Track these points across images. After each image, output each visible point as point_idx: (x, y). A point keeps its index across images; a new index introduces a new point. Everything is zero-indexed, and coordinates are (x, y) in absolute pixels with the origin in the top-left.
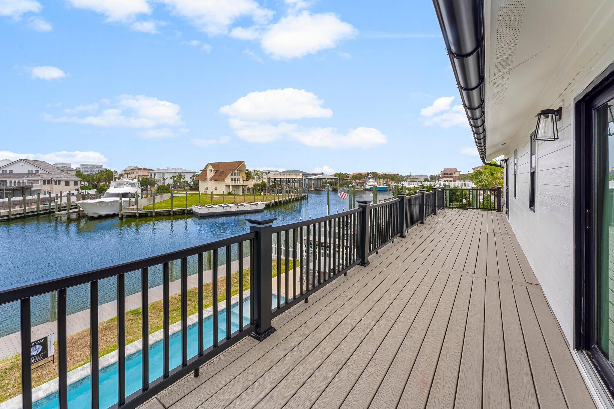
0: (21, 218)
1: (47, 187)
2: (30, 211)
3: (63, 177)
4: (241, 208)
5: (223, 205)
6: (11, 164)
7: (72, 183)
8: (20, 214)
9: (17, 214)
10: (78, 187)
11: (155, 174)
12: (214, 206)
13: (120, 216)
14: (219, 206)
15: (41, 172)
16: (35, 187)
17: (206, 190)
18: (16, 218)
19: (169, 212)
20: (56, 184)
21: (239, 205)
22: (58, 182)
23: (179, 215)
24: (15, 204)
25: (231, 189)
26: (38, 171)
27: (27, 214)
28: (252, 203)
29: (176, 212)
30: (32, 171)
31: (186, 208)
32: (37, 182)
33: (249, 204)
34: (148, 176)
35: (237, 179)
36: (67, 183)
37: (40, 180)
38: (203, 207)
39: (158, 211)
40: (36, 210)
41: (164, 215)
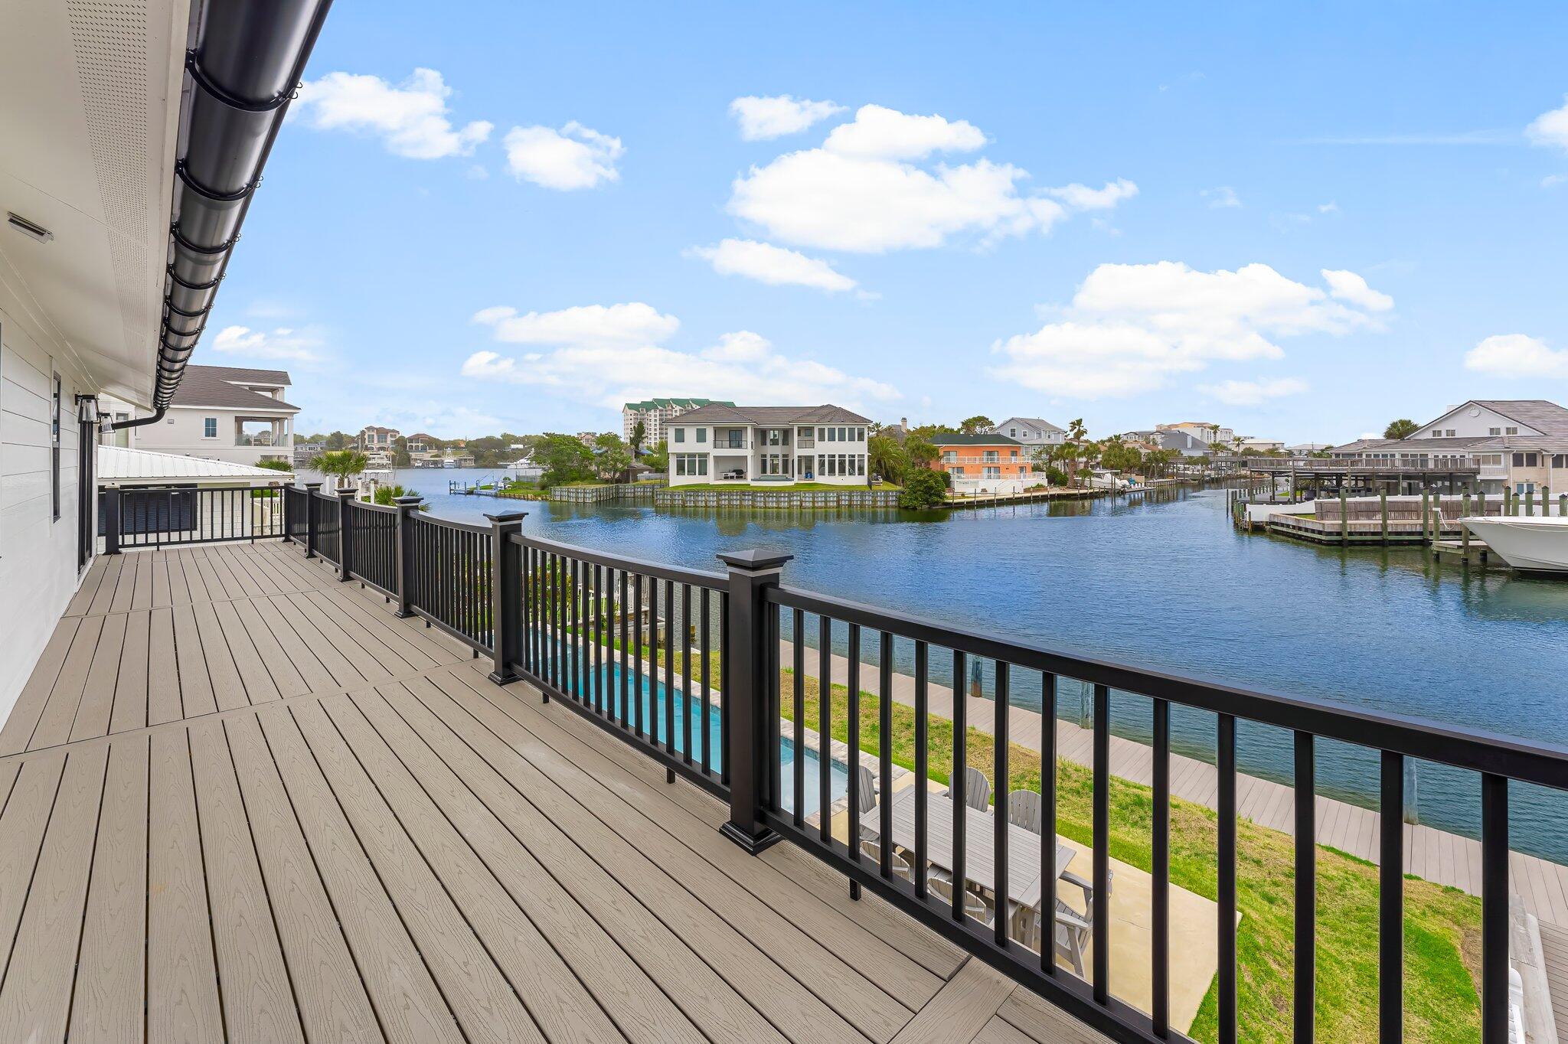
0: (1374, 543)
1: (1526, 474)
6: (1459, 411)
8: (1373, 534)
9: (1366, 533)
15: (1522, 431)
16: (1487, 473)
18: (1364, 543)
26: (1515, 430)
30: (1498, 431)
32: (1496, 460)
37: (1502, 454)
40: (1419, 529)
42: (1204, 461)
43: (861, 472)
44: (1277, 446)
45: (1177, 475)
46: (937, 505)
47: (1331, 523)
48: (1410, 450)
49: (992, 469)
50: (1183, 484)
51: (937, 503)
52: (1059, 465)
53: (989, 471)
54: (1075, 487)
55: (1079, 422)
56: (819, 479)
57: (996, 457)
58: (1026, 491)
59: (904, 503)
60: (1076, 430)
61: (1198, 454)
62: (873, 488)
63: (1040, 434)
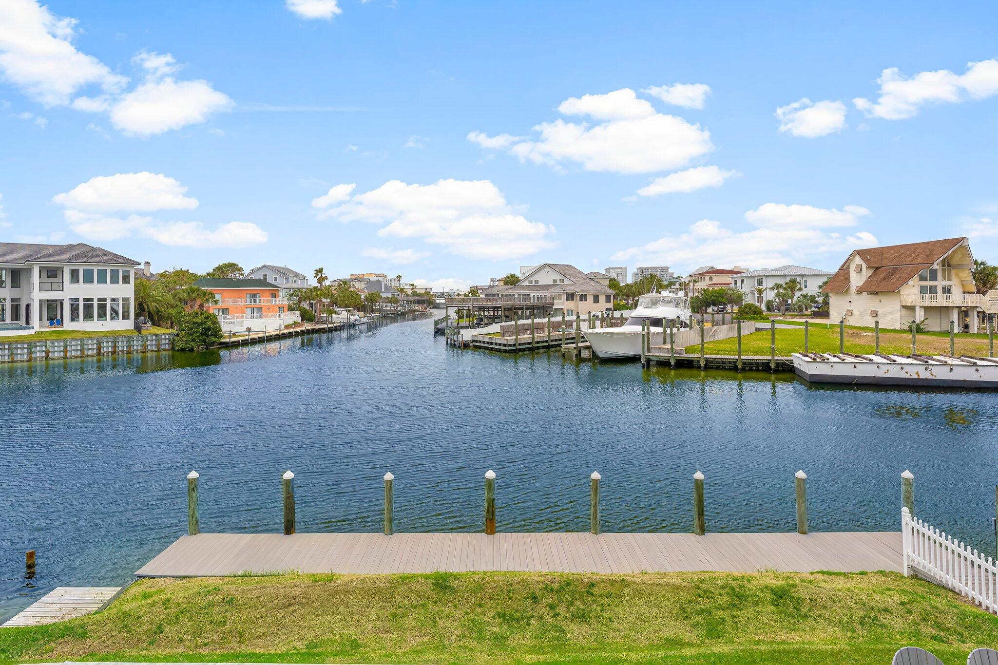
1: (570, 305)
2: (539, 340)
3: (591, 289)
4: (940, 374)
5: (877, 359)
6: (537, 272)
7: (602, 299)
8: (528, 344)
9: (525, 344)
10: (610, 305)
11: (742, 281)
12: (849, 359)
13: (643, 360)
14: (864, 361)
15: (567, 282)
16: (558, 304)
17: (849, 318)
18: (524, 350)
19: (734, 362)
20: (581, 300)
21: (930, 362)
22: (584, 297)
23: (757, 370)
24: (523, 329)
25: (919, 316)
26: (562, 281)
27: (536, 345)
28: (983, 359)
29: (751, 364)
30: (556, 280)
31: (773, 357)
32: (560, 297)
33: (969, 362)
34: (728, 284)
35: (939, 290)
36: (596, 299)
37: (563, 294)
38: (818, 360)
39: (712, 358)
40: (546, 339)
41: (724, 369)
42: (394, 300)
43: (126, 317)
44: (428, 290)
45: (382, 311)
46: (214, 345)
47: (510, 339)
48: (522, 292)
49: (255, 310)
50: (385, 317)
51: (213, 343)
52: (305, 305)
53: (252, 312)
54: (322, 323)
55: (321, 270)
56: (68, 325)
57: (258, 299)
58: (286, 327)
59: (180, 345)
60: (318, 277)
61: (390, 295)
62: (143, 332)
63: (288, 279)
